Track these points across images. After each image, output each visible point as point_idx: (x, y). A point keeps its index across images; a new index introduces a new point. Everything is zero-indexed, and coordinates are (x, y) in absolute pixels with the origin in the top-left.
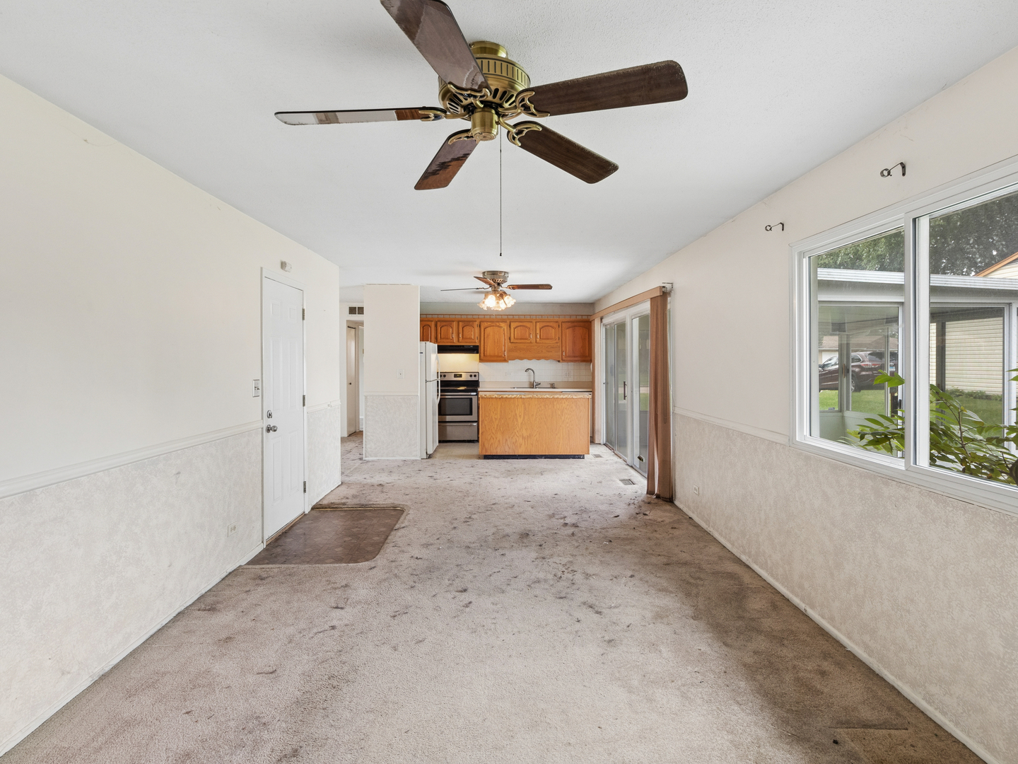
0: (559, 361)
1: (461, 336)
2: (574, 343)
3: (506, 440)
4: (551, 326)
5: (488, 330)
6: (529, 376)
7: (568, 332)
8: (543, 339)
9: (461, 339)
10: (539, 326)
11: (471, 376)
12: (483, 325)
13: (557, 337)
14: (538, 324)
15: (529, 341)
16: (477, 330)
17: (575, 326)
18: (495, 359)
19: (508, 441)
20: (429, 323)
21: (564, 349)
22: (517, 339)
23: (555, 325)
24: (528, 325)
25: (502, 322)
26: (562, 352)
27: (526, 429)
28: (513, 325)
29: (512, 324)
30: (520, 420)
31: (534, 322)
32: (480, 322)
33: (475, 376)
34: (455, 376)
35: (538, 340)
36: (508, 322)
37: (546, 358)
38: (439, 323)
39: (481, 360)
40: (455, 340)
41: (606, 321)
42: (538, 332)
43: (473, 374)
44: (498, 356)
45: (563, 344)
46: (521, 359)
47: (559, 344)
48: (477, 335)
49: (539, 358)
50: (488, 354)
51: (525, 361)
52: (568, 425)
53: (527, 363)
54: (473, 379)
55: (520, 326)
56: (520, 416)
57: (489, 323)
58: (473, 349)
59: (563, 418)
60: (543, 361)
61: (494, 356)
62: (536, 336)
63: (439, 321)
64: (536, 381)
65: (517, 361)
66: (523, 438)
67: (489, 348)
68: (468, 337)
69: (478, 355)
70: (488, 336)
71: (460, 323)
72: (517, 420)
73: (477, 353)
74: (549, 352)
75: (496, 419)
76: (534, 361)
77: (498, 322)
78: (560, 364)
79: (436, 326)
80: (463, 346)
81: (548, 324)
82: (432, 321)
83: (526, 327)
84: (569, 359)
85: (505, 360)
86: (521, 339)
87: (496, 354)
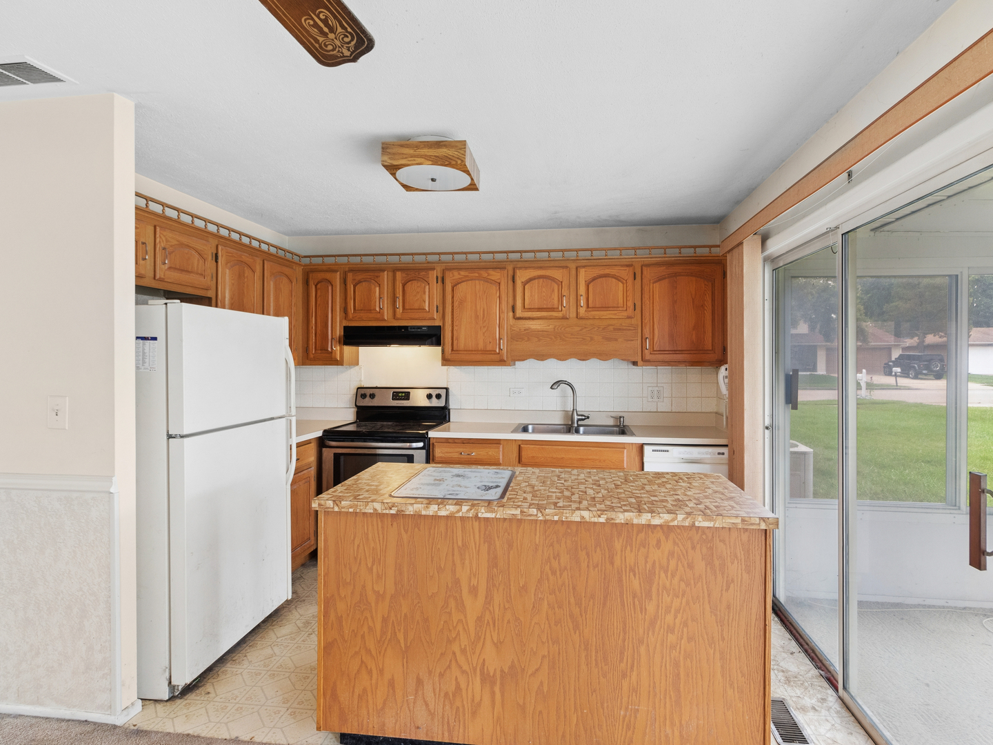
0: (635, 363)
1: (399, 304)
2: (674, 317)
3: (419, 682)
4: (614, 277)
5: (463, 289)
6: (564, 396)
7: (659, 291)
8: (595, 308)
9: (400, 310)
10: (583, 275)
11: (429, 396)
12: (450, 278)
13: (630, 304)
14: (582, 272)
15: (560, 314)
16: (436, 288)
17: (676, 275)
18: (479, 357)
19: (428, 688)
20: (328, 276)
21: (647, 333)
22: (530, 310)
23: (625, 273)
24: (557, 274)
25: (494, 268)
26: (643, 340)
27: (498, 645)
28: (522, 276)
29: (518, 273)
30: (473, 607)
31: (573, 266)
32: (443, 272)
33: (438, 396)
34: (396, 396)
35: (582, 311)
36: (510, 268)
37: (603, 356)
38: (350, 276)
39: (446, 361)
40: (387, 314)
41: (777, 246)
42: (582, 290)
43: (434, 393)
44: (485, 352)
45: (646, 321)
46: (541, 357)
47: (636, 321)
48: (436, 301)
49: (584, 357)
50: (462, 346)
51: (552, 364)
52: (672, 638)
53: (555, 369)
54: (435, 403)
55: (539, 277)
56: (474, 591)
57: (463, 273)
58: (430, 336)
59: (651, 608)
60: (594, 363)
61: (476, 351)
62: (577, 301)
63: (351, 270)
64: (580, 408)
65: (531, 363)
66: (487, 679)
67: (463, 332)
68: (416, 306)
69: (439, 349)
70: (462, 302)
71: (399, 274)
72: (461, 607)
73: (438, 343)
74: (609, 339)
75: (380, 597)
76: (573, 363)
77: (486, 268)
78: (637, 371)
79: (344, 282)
80: (406, 328)
81: (607, 271)
82: (336, 271)
83: (553, 279)
84: (661, 357)
85: (501, 362)
86: (540, 309)
87: (481, 346)
